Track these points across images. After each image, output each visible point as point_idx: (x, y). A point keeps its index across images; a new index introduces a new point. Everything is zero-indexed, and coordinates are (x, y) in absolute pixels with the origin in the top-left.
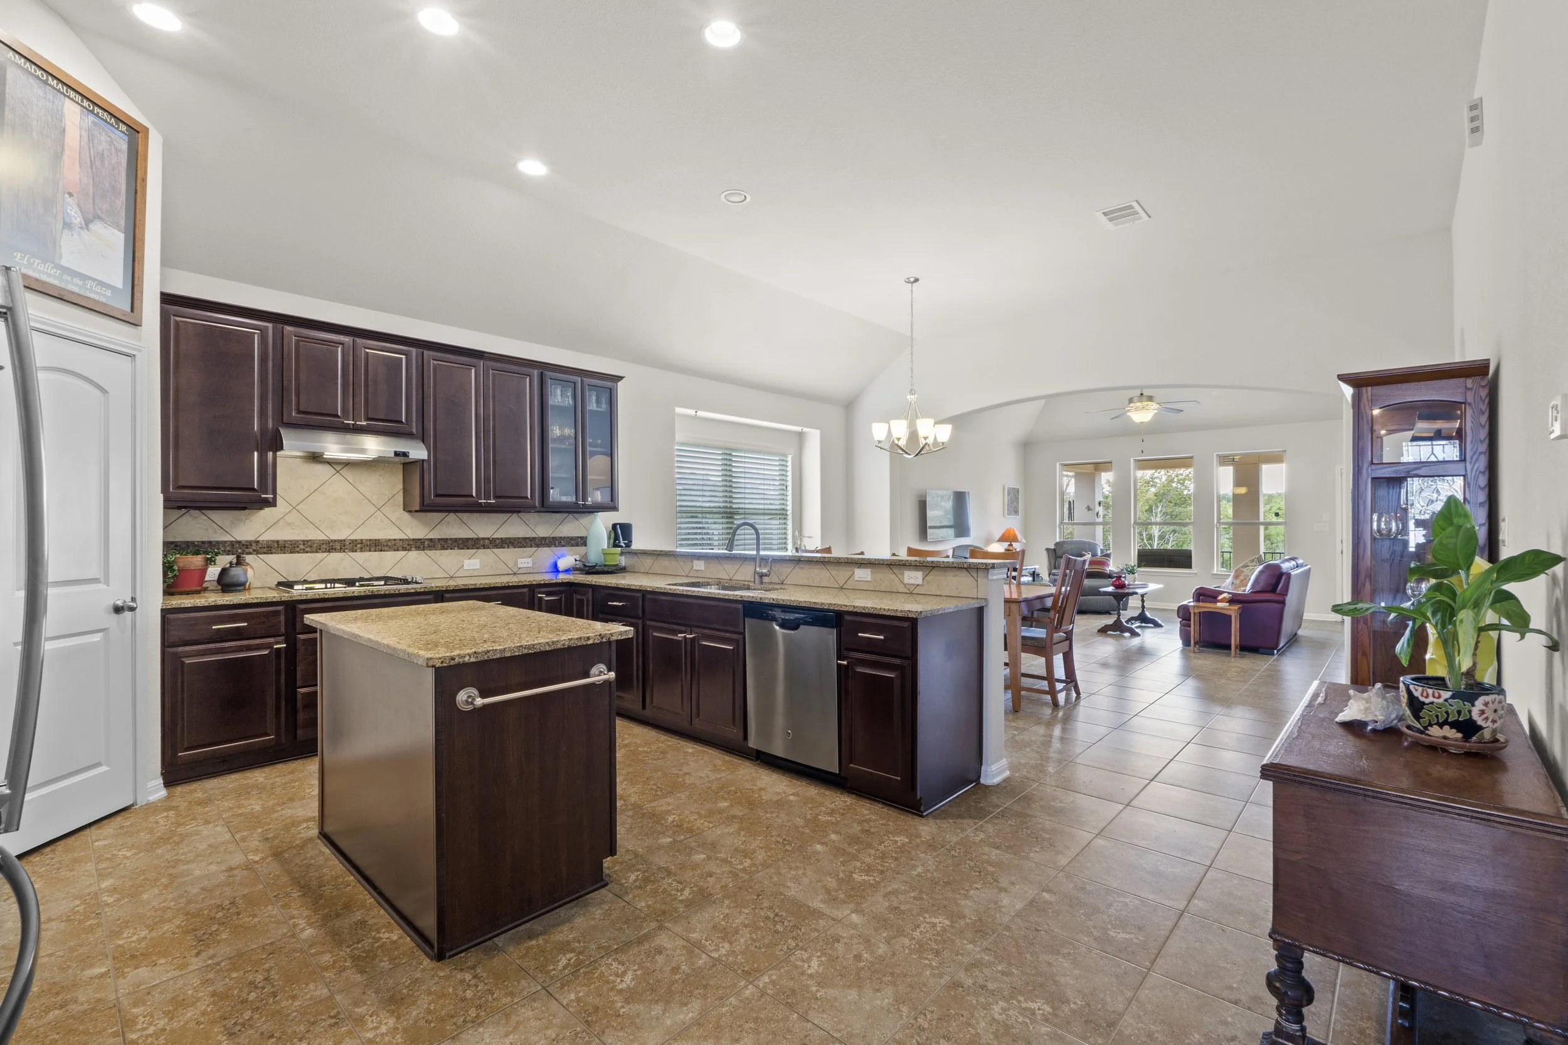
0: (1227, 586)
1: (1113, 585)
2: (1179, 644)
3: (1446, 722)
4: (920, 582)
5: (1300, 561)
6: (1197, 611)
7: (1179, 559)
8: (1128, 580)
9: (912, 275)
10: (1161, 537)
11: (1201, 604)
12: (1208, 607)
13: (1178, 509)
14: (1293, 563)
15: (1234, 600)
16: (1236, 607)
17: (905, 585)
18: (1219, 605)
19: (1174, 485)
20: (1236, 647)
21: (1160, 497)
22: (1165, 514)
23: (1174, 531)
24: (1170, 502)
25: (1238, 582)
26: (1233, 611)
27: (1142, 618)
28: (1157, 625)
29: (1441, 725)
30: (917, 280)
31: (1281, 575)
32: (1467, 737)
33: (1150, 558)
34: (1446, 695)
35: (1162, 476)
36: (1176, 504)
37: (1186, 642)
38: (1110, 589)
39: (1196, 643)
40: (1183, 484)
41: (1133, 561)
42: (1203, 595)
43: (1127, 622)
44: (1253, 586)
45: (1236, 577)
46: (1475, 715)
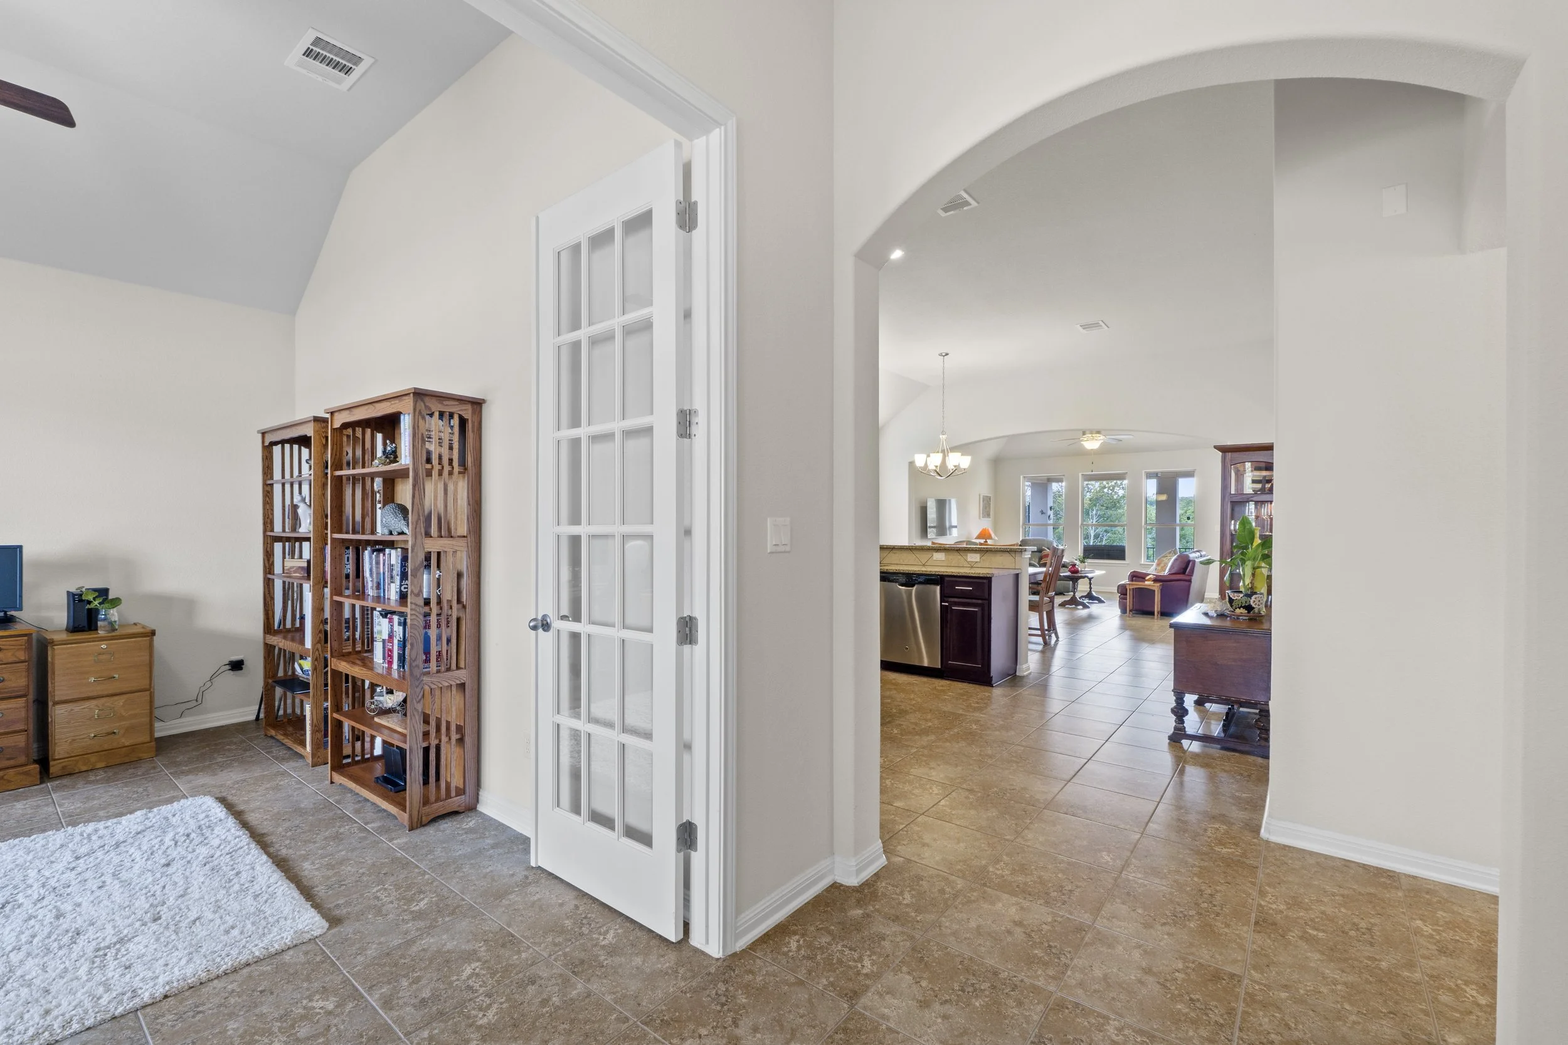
0: (1152, 570)
1: (1069, 571)
2: (1118, 611)
3: (1241, 607)
4: (978, 560)
5: (1203, 553)
6: (1131, 587)
7: (1115, 553)
8: (1080, 566)
9: (945, 351)
10: (1096, 536)
11: (1134, 583)
12: (1139, 584)
13: (1109, 512)
14: (1198, 554)
15: (1157, 580)
16: (1158, 584)
17: (968, 562)
18: (1147, 583)
19: (1106, 490)
20: (1158, 613)
21: (1095, 501)
22: (1100, 516)
23: (1106, 531)
24: (1102, 506)
25: (1159, 568)
26: (1156, 587)
27: (1090, 596)
28: (1100, 601)
29: (1240, 608)
30: (947, 354)
31: (1189, 561)
32: (1249, 612)
33: (1094, 552)
34: (1241, 595)
35: (1096, 485)
36: (1107, 508)
37: (1124, 611)
38: (1068, 574)
39: (1130, 611)
40: (1113, 490)
41: (1080, 553)
42: (1136, 576)
43: (1080, 598)
44: (1170, 570)
45: (1158, 565)
46: (1252, 603)
